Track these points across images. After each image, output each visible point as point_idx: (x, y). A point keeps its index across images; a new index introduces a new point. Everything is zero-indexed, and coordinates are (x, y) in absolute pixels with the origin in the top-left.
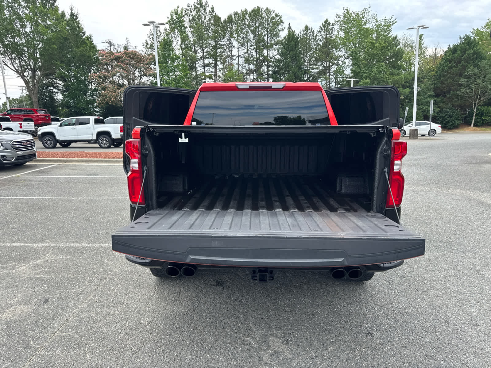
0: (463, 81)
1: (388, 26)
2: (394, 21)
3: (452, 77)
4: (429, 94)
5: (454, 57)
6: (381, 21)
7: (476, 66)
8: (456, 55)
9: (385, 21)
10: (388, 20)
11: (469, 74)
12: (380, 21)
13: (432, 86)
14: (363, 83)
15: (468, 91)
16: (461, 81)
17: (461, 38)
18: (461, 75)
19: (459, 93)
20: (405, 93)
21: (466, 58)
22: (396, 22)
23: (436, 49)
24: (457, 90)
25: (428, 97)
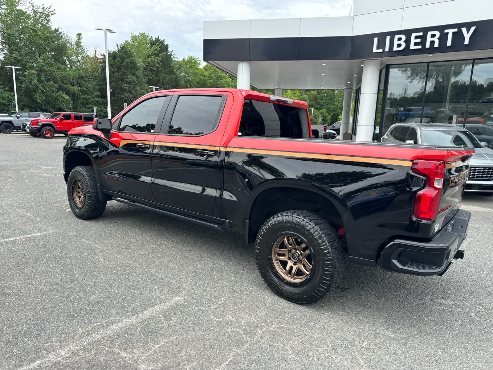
0: (126, 86)
1: (47, 15)
2: (53, 11)
3: (115, 81)
4: (96, 93)
5: (114, 62)
6: (38, 7)
7: (133, 74)
8: (116, 61)
9: (43, 8)
10: (47, 9)
11: (129, 81)
12: (36, 7)
13: (97, 87)
14: (29, 73)
15: (130, 96)
16: (124, 85)
17: (118, 46)
18: (122, 80)
19: (123, 96)
20: (74, 90)
21: (125, 65)
22: (55, 13)
23: (96, 51)
24: (121, 94)
25: (96, 96)
